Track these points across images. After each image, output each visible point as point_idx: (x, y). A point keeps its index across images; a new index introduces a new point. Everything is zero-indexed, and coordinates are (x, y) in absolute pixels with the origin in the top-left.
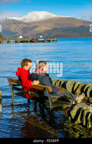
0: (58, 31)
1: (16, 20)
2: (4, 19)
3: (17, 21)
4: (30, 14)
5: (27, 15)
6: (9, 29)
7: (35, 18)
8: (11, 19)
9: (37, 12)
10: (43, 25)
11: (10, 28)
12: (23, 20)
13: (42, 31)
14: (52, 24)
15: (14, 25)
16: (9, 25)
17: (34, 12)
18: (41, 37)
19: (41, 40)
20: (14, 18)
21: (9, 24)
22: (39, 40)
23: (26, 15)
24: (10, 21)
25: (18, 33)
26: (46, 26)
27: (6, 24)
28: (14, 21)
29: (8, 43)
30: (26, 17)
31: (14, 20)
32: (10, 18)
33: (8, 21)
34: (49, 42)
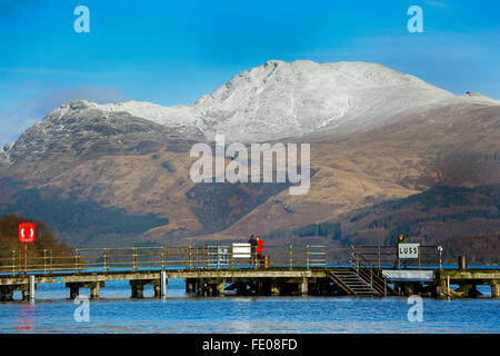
0: (461, 209)
1: (151, 126)
2: (64, 111)
3: (160, 128)
4: (257, 82)
5: (229, 85)
6: (98, 189)
7: (290, 112)
8: (116, 117)
9: (304, 66)
10: (350, 165)
11: (103, 180)
12: (200, 124)
13: (340, 211)
14: (416, 160)
15: (135, 158)
16: (100, 162)
17: (281, 63)
18: (409, 250)
19: (409, 275)
20: (139, 109)
21: (98, 150)
22: (389, 274)
23: (223, 89)
24: (104, 130)
25: (165, 222)
27: (80, 151)
28: (139, 129)
29: (135, 296)
30: (227, 105)
31: (136, 126)
32: (107, 109)
33: (88, 128)
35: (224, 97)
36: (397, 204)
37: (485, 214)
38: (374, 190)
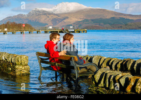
0: (88, 22)
1: (46, 11)
2: (34, 9)
3: (47, 12)
4: (60, 5)
5: (57, 6)
6: (39, 20)
7: (65, 9)
8: (41, 10)
9: (67, 3)
10: (73, 16)
11: (39, 19)
12: (53, 11)
13: (72, 23)
14: (82, 16)
15: (44, 16)
16: (39, 16)
17: (64, 3)
20: (44, 9)
21: (39, 15)
22: (69, 30)
23: (56, 6)
24: (40, 12)
25: (48, 24)
26: (76, 17)
27: (36, 15)
28: (44, 12)
29: (37, 33)
30: (56, 8)
31: (44, 11)
32: (40, 9)
33: (37, 12)
34: (80, 32)
35: (56, 7)
36: (80, 22)
37: (91, 23)
38: (77, 20)
